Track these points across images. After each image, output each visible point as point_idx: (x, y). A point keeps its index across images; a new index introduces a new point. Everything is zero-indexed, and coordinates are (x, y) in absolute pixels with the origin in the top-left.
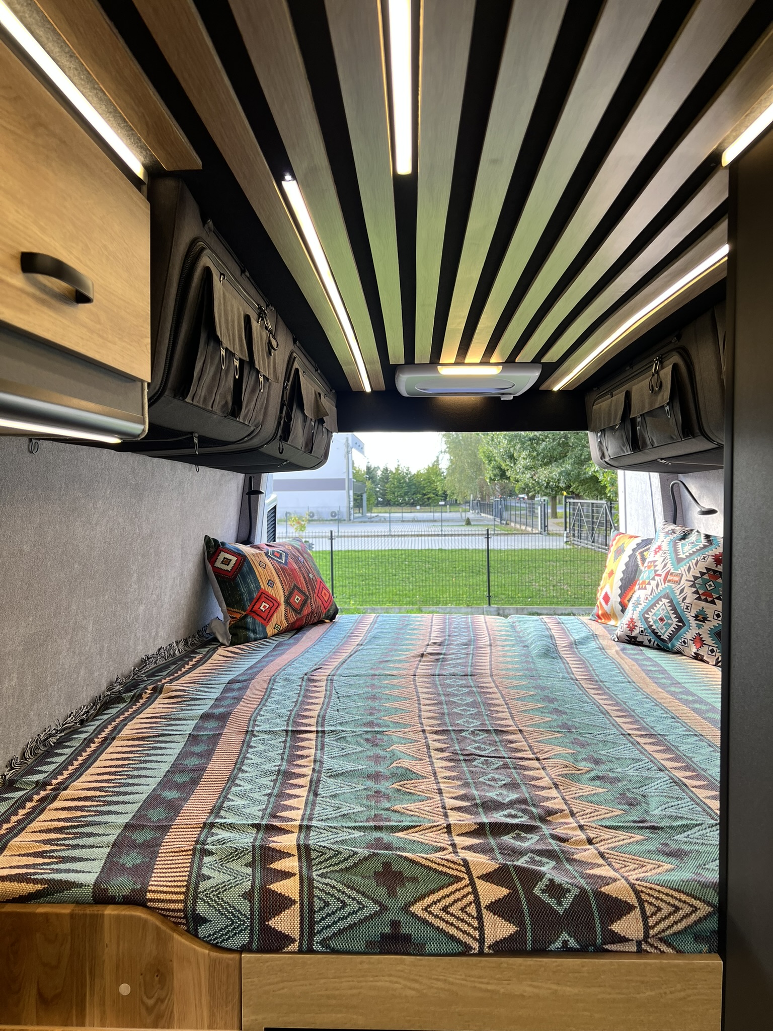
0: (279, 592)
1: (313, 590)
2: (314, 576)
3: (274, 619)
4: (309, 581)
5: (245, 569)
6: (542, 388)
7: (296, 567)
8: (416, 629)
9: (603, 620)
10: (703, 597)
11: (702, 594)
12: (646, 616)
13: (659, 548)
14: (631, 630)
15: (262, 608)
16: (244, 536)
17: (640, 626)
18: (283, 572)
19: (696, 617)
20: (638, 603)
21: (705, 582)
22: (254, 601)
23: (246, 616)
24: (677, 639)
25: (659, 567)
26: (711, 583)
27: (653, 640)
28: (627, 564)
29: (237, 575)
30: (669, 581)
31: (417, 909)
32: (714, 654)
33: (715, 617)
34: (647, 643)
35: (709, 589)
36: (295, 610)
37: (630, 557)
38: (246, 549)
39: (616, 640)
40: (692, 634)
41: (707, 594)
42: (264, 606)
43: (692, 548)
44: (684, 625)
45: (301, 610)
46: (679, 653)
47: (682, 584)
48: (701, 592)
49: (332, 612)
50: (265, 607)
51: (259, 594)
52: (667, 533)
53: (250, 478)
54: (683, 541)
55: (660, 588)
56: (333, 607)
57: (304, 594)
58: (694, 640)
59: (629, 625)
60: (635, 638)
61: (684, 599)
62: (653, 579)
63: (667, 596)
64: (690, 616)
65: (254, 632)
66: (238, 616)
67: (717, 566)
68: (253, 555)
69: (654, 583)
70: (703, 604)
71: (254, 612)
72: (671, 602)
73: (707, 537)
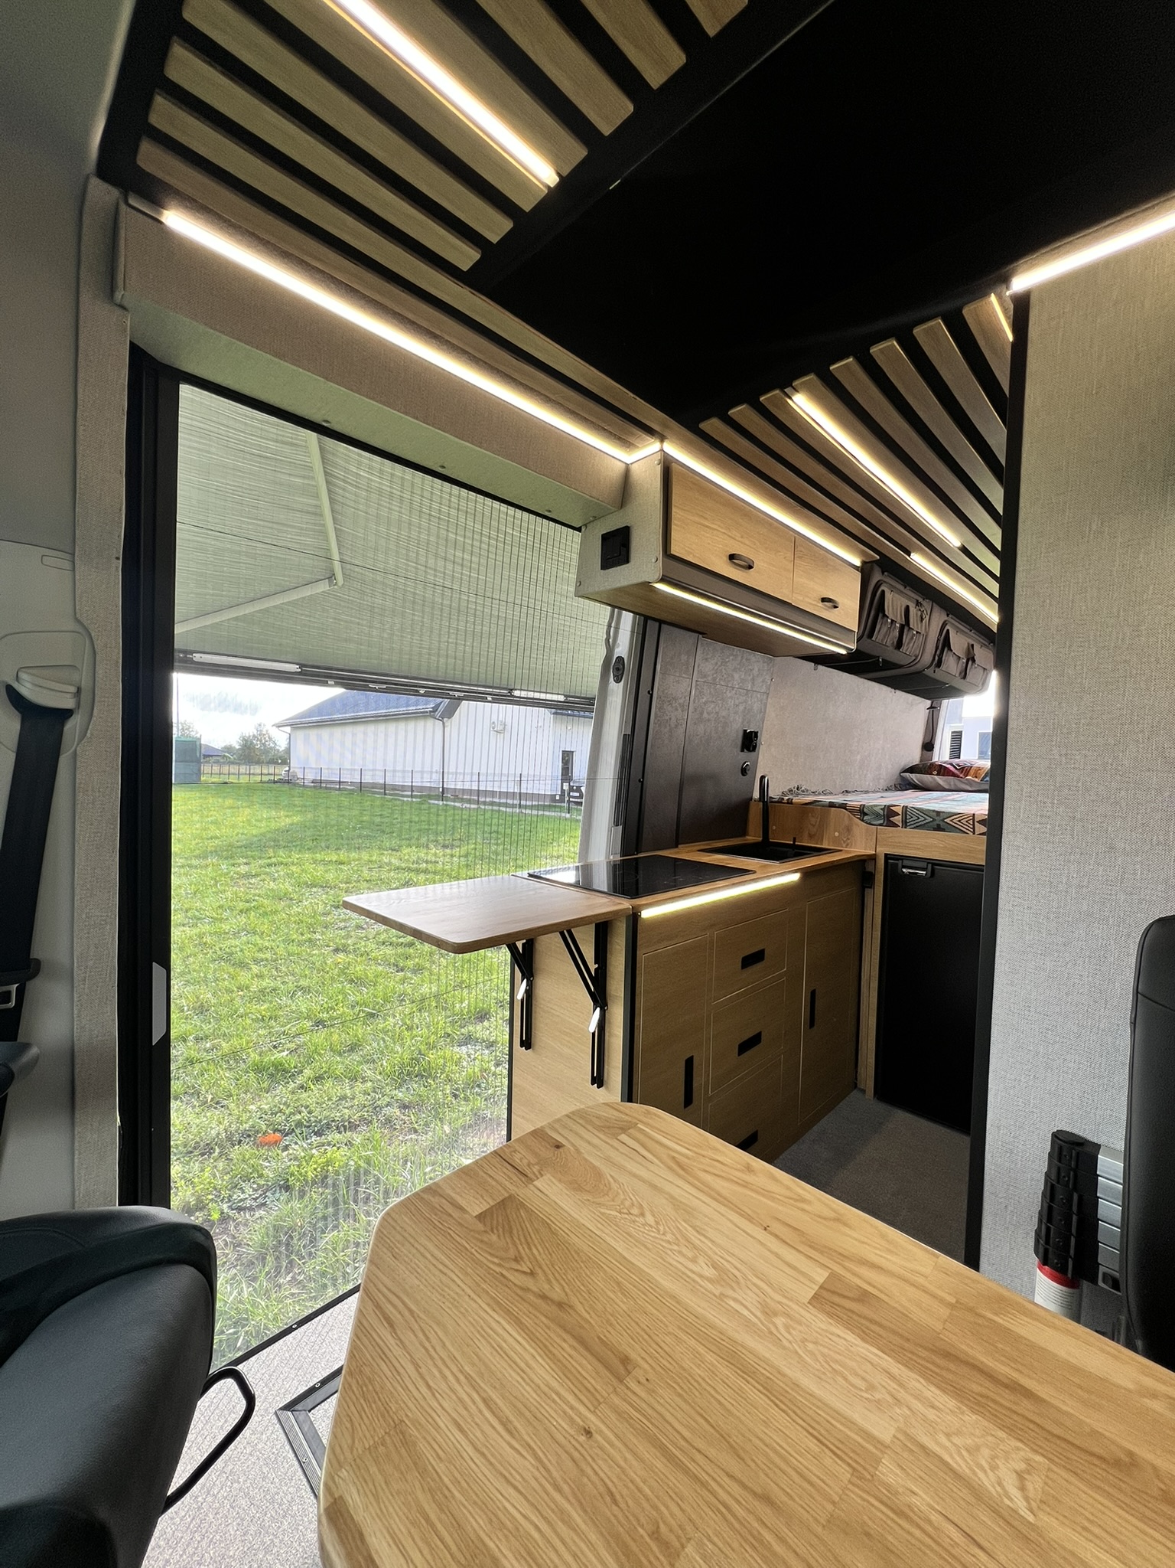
31: (947, 820)
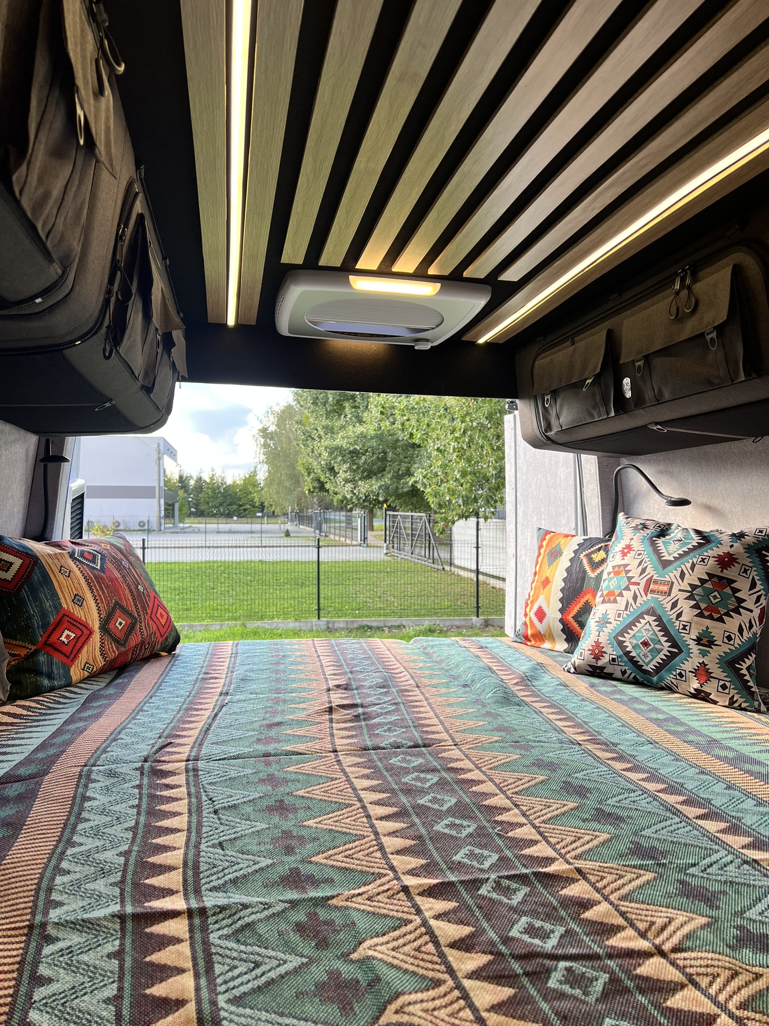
0: (91, 615)
1: (144, 609)
2: (145, 588)
3: (84, 656)
4: (138, 597)
5: (36, 577)
6: (466, 338)
7: (117, 574)
8: (300, 663)
9: (533, 642)
10: (706, 613)
11: (705, 609)
12: (620, 638)
13: (629, 547)
14: (597, 658)
15: (63, 638)
16: (36, 529)
17: (612, 652)
18: (98, 582)
19: (699, 641)
20: (604, 622)
21: (708, 593)
22: (51, 628)
23: (36, 652)
24: (670, 671)
25: (635, 573)
26: (716, 593)
27: (629, 672)
28: (568, 570)
29: (22, 586)
30: (653, 591)
32: (727, 691)
33: (726, 640)
34: (618, 674)
35: (714, 602)
36: (116, 641)
37: (571, 560)
38: (38, 548)
39: (572, 670)
40: (693, 663)
41: (712, 608)
42: (66, 636)
43: (682, 547)
44: (681, 651)
45: (126, 641)
46: (670, 689)
47: (673, 595)
48: (703, 606)
49: (170, 641)
50: (68, 637)
51: (59, 617)
52: (635, 528)
53: (47, 441)
54: (663, 539)
55: (639, 600)
56: (173, 634)
57: (130, 615)
58: (696, 672)
59: (593, 651)
60: (602, 668)
61: (679, 615)
62: (627, 588)
63: (651, 612)
64: (689, 639)
65: (50, 676)
66: (23, 653)
67: (722, 571)
68: (49, 555)
69: (628, 595)
70: (708, 622)
71: (49, 645)
72: (659, 619)
73: (698, 532)
